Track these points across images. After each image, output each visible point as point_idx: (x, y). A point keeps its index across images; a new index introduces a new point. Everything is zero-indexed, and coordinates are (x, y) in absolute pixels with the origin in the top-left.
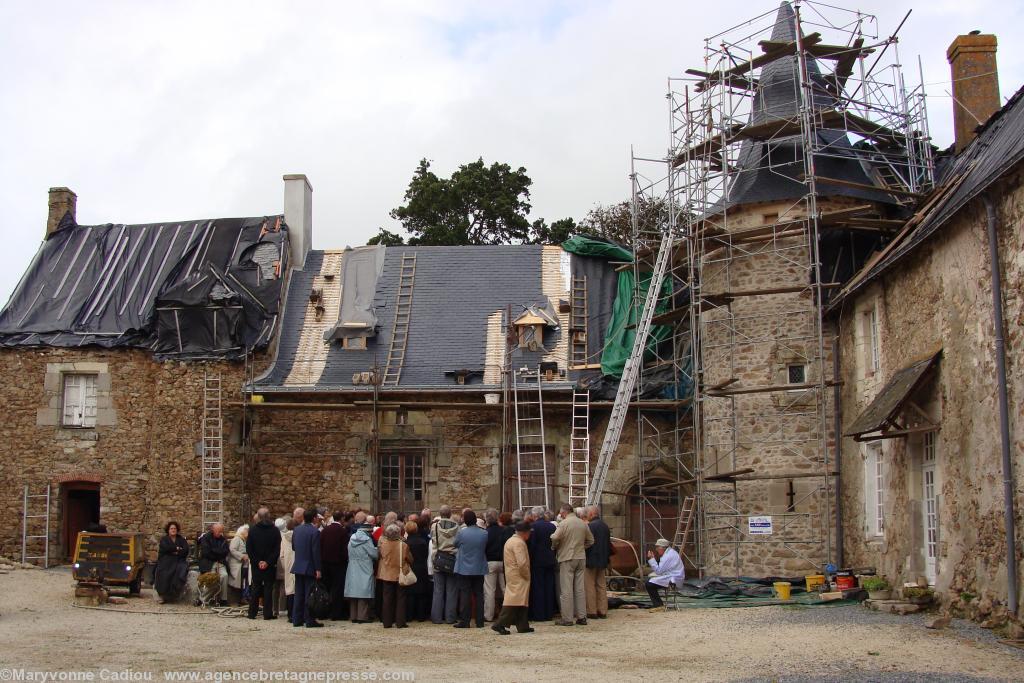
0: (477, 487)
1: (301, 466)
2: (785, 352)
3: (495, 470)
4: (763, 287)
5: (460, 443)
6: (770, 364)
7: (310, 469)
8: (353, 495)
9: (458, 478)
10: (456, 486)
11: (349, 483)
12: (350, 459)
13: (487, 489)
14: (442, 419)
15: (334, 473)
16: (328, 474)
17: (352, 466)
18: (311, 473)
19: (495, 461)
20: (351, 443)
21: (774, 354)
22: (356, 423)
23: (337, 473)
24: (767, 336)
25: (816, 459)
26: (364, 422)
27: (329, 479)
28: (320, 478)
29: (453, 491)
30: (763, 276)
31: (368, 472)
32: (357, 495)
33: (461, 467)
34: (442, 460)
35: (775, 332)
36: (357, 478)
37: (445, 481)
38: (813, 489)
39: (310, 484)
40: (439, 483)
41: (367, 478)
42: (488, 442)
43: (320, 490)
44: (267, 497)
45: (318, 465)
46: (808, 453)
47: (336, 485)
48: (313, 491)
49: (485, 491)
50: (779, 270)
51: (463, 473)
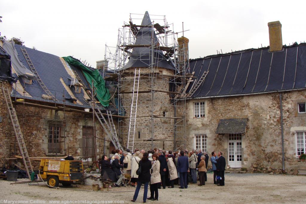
0: (76, 139)
1: (25, 128)
2: (163, 108)
3: (81, 134)
4: (159, 90)
5: (72, 124)
6: (160, 111)
7: (29, 130)
8: (42, 141)
9: (72, 136)
10: (71, 139)
11: (41, 136)
12: (42, 127)
13: (79, 140)
14: (68, 115)
15: (36, 132)
16: (35, 132)
17: (42, 129)
18: (29, 131)
19: (81, 131)
20: (42, 121)
21: (161, 108)
22: (43, 113)
23: (37, 132)
24: (159, 103)
25: (169, 136)
26: (46, 113)
27: (35, 134)
28: (32, 134)
29: (70, 140)
30: (159, 87)
31: (47, 132)
32: (43, 140)
33: (72, 132)
34: (68, 129)
35: (162, 102)
36: (44, 134)
37: (68, 136)
38: (168, 144)
39: (29, 136)
40: (67, 137)
41: (46, 134)
42: (79, 124)
43: (32, 138)
44: (13, 141)
45: (31, 128)
46: (167, 135)
47: (37, 136)
48: (29, 139)
49: (78, 140)
50: (163, 86)
51: (73, 134)
